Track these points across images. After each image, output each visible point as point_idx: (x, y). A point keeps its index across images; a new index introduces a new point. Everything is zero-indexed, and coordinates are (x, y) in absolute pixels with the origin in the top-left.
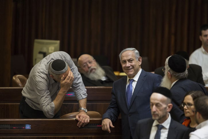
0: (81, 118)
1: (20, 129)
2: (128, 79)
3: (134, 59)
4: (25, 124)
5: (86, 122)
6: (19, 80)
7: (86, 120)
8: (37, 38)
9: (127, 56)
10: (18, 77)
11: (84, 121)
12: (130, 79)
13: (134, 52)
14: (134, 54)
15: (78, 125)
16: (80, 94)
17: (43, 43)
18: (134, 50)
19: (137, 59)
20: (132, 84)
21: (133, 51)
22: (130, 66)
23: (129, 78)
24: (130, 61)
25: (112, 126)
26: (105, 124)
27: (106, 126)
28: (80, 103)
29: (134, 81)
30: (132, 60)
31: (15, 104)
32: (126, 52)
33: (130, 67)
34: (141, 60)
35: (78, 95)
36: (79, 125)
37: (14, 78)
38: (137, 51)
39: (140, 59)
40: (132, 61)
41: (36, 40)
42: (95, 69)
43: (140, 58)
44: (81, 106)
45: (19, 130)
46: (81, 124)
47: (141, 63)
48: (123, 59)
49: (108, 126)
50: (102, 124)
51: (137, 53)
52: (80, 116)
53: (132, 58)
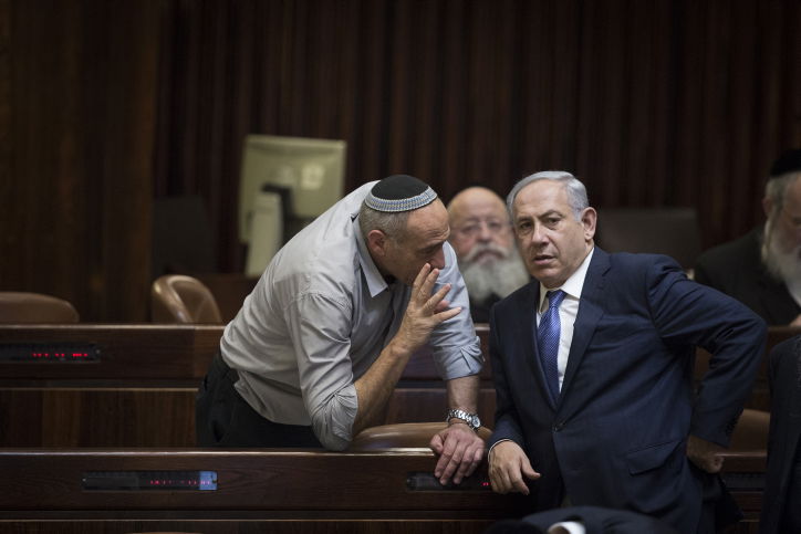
0: (451, 442)
1: (175, 491)
2: (544, 291)
3: (564, 213)
4: (198, 471)
5: (466, 458)
6: (177, 296)
7: (469, 451)
8: (258, 129)
9: (536, 201)
10: (175, 285)
11: (462, 455)
12: (548, 292)
13: (566, 186)
14: (564, 192)
15: (437, 474)
16: (460, 355)
17: (278, 152)
18: (566, 178)
19: (580, 216)
20: (557, 307)
21: (560, 184)
22: (546, 240)
23: (546, 286)
24: (549, 220)
25: (529, 470)
26: (501, 466)
27: (509, 472)
28: (454, 390)
29: (565, 295)
30: (553, 216)
31: (160, 393)
32: (535, 186)
33: (545, 244)
34: (593, 220)
35: (451, 359)
36: (442, 471)
37: (158, 288)
38: (577, 184)
39: (590, 217)
40: (555, 220)
41: (253, 140)
42: (499, 256)
43: (590, 211)
44: (457, 401)
45: (170, 492)
46: (451, 466)
47: (592, 233)
48: (521, 215)
49: (518, 476)
50: (491, 469)
51: (576, 190)
52: (445, 438)
53: (559, 208)
